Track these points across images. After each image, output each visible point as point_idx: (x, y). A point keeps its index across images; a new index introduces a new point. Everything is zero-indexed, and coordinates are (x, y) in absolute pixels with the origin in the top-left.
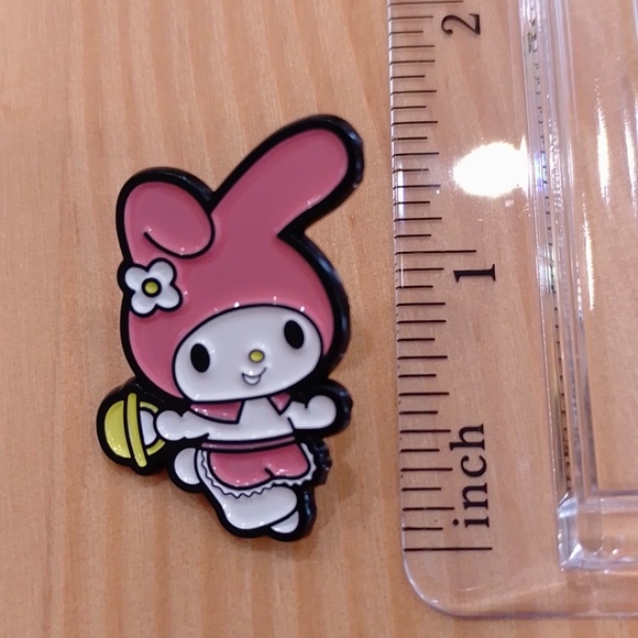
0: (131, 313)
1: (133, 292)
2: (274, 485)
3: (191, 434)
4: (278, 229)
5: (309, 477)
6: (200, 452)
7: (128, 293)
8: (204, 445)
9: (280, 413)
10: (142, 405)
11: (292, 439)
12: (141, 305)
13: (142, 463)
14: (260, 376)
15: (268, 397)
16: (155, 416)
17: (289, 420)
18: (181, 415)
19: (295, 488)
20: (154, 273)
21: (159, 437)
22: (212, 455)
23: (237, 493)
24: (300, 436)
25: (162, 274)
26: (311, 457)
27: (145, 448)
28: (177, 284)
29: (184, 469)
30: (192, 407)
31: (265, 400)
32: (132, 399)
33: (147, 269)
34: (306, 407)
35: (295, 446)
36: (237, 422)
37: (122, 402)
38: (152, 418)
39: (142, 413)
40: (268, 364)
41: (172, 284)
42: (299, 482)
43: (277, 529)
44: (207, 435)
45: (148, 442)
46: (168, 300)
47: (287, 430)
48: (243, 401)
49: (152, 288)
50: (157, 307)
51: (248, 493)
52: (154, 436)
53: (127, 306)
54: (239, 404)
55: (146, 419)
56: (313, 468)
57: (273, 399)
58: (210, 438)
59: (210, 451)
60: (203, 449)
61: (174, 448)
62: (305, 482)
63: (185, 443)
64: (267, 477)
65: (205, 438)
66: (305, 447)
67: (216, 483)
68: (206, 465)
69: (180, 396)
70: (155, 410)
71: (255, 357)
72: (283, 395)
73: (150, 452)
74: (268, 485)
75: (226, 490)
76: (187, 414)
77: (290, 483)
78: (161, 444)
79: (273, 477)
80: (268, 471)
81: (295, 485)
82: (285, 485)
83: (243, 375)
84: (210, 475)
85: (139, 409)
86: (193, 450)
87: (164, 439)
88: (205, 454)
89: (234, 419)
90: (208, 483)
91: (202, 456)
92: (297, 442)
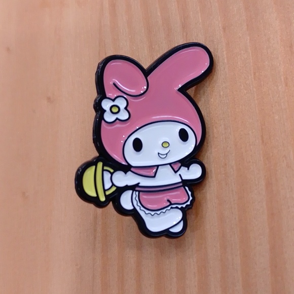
0: (103, 122)
1: (105, 111)
2: (172, 208)
3: (130, 183)
5: (189, 203)
6: (134, 192)
7: (102, 112)
8: (137, 189)
9: (176, 172)
10: (105, 168)
11: (181, 184)
12: (109, 117)
13: (103, 199)
14: (167, 154)
15: (170, 164)
16: (112, 174)
17: (180, 175)
18: (126, 173)
19: (182, 209)
21: (113, 185)
22: (141, 193)
23: (153, 213)
24: (185, 183)
25: (121, 103)
26: (190, 193)
27: (105, 191)
28: (128, 108)
29: (126, 201)
30: (132, 169)
31: (169, 166)
32: (100, 165)
33: (114, 100)
34: (188, 169)
35: (182, 188)
36: (154, 177)
37: (94, 167)
38: (110, 175)
39: (105, 172)
40: (171, 148)
41: (126, 108)
42: (184, 206)
43: (172, 230)
44: (139, 183)
45: (106, 188)
46: (124, 115)
47: (179, 180)
48: (158, 166)
49: (115, 110)
50: (117, 119)
51: (158, 212)
52: (111, 184)
53: (101, 118)
54: (156, 168)
55: (107, 176)
56: (191, 198)
57: (172, 165)
58: (140, 185)
59: (139, 192)
60: (136, 191)
61: (121, 190)
62: (187, 206)
63: (127, 188)
64: (168, 204)
65: (137, 185)
66: (187, 188)
67: (142, 208)
68: (137, 199)
69: (124, 163)
70: (112, 171)
71: (165, 145)
72: (178, 163)
73: (108, 193)
74: (169, 208)
75: (147, 212)
76: (129, 173)
77: (179, 206)
78: (114, 189)
79: (171, 204)
80: (169, 201)
81: (182, 207)
82: (177, 208)
83: (159, 153)
84: (139, 204)
85: (103, 170)
86: (131, 191)
87: (116, 186)
88: (137, 193)
89: (153, 175)
90: (138, 208)
91: (136, 194)
92: (184, 186)
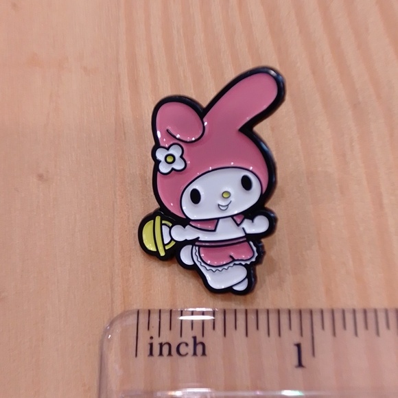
0: (158, 173)
1: (159, 162)
2: (235, 264)
3: (190, 238)
4: (239, 127)
5: (254, 260)
6: (194, 247)
7: (157, 162)
8: (197, 243)
9: (238, 225)
10: (163, 222)
11: (245, 239)
12: (164, 168)
13: (162, 254)
14: (228, 205)
15: (232, 217)
16: (170, 228)
17: (243, 229)
18: (184, 227)
19: (246, 266)
20: (171, 151)
21: (172, 239)
22: (201, 249)
23: (214, 269)
24: (249, 237)
25: (176, 151)
26: (255, 249)
27: (164, 245)
28: (184, 156)
29: (186, 256)
30: (191, 223)
31: (230, 218)
32: (158, 219)
33: (168, 149)
34: (253, 222)
35: (247, 243)
36: (215, 230)
37: (152, 221)
38: (168, 229)
39: (163, 226)
40: (232, 199)
41: (181, 157)
42: (248, 263)
43: (235, 288)
44: (198, 238)
45: (166, 243)
46: (179, 165)
47: (242, 234)
48: (218, 219)
49: (171, 159)
50: (173, 169)
51: (220, 269)
52: (170, 239)
53: (156, 169)
54: (216, 221)
55: (166, 230)
56: (256, 255)
57: (235, 218)
58: (200, 239)
59: (199, 247)
60: (196, 246)
61: (180, 245)
62: (252, 262)
63: (186, 243)
64: (231, 260)
65: (197, 239)
66: (251, 243)
67: (203, 264)
68: (197, 254)
69: (184, 217)
70: (170, 225)
71: (225, 195)
72: (241, 215)
73: (167, 248)
74: (231, 265)
75: (208, 268)
76: (188, 227)
77: (243, 263)
78: (173, 243)
79: (234, 260)
80: (231, 257)
81: (246, 264)
82: (241, 264)
83: (219, 205)
84: (199, 260)
85: (162, 224)
86: (191, 246)
87: (175, 241)
88: (197, 248)
89: (213, 229)
90: (198, 264)
91: (195, 249)
92: (248, 241)
